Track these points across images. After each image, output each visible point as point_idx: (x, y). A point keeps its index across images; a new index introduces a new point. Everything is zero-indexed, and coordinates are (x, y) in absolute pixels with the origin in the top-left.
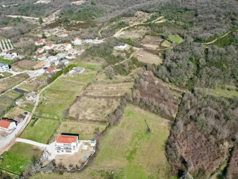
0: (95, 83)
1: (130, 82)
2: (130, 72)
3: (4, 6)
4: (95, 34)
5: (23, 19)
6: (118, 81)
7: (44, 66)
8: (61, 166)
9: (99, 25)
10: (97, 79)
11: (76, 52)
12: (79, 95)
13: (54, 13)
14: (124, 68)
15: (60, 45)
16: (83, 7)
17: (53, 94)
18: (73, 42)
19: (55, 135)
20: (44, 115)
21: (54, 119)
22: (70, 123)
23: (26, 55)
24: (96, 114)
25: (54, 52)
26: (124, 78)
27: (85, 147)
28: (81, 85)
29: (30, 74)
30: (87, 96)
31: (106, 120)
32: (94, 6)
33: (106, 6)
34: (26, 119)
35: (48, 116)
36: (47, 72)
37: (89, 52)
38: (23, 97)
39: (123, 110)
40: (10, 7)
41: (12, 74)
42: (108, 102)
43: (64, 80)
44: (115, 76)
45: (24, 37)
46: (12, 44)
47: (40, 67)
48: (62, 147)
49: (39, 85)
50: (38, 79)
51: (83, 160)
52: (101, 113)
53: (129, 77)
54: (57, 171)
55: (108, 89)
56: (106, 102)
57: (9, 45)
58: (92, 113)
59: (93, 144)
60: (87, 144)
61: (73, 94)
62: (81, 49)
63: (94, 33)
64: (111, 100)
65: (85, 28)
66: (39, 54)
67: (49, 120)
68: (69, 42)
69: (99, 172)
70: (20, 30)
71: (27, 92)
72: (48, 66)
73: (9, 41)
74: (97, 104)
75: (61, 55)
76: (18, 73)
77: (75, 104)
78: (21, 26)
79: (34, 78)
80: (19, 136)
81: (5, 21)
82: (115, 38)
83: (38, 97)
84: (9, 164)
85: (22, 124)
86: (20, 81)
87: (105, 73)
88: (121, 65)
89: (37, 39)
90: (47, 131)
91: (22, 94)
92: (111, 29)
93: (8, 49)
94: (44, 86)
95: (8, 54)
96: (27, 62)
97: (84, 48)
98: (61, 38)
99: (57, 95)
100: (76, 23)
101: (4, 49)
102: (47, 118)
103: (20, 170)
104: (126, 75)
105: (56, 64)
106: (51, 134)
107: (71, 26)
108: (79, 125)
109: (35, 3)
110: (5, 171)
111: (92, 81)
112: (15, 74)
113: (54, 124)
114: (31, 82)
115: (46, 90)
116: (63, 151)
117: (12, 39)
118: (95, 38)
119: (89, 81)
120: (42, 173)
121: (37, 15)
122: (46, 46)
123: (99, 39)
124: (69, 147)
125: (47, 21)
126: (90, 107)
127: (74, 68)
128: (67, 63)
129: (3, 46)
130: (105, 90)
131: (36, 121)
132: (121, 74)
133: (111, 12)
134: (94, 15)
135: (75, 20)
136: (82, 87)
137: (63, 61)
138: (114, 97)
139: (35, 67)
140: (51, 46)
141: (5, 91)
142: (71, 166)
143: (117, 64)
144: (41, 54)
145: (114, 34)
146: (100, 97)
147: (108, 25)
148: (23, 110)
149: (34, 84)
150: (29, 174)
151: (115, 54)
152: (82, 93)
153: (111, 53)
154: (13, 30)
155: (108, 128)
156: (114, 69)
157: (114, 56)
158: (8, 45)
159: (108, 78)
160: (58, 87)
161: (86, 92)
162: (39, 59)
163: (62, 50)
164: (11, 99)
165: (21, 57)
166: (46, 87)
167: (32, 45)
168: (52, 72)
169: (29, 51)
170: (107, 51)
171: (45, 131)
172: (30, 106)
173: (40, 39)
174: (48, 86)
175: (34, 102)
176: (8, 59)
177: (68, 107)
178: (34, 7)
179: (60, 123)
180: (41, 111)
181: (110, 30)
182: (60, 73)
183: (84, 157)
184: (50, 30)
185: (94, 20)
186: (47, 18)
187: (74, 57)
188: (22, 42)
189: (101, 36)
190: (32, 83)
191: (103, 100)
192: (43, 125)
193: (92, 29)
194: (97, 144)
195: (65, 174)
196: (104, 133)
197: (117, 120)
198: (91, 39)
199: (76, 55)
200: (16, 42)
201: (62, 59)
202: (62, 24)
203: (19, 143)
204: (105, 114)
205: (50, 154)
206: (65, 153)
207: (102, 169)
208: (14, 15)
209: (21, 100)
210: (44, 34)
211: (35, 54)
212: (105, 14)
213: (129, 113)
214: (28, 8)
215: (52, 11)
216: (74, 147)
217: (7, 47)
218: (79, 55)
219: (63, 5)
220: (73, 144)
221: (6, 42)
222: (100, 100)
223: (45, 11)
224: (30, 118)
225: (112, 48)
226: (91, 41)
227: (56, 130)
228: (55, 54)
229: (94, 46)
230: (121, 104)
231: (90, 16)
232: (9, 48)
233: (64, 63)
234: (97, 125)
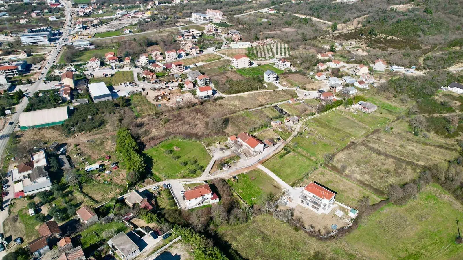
0: (386, 132)
1: (451, 150)
2: (456, 134)
3: (293, 2)
4: (414, 60)
5: (312, 21)
6: (427, 141)
7: (320, 88)
8: (299, 220)
9: (425, 48)
10: (392, 129)
11: (372, 80)
12: (355, 142)
13: (358, 19)
14: (448, 125)
15: (352, 65)
16: (406, 15)
17: (320, 128)
18: (372, 65)
19: (305, 179)
20: (299, 150)
21: (310, 159)
22: (330, 173)
23: (301, 68)
24: (372, 177)
25: (340, 74)
26: (440, 140)
27: (340, 214)
28: (364, 128)
29: (300, 93)
30: (367, 146)
31: (386, 191)
32: (429, 16)
33: (451, 19)
34: (276, 146)
35: (304, 152)
36: (322, 97)
37: (393, 85)
38: (282, 119)
39: (419, 188)
40: (300, 3)
41: (277, 88)
42: (398, 166)
43: (340, 113)
44: (426, 133)
45: (305, 44)
46: (288, 51)
47: (314, 88)
48: (308, 198)
49: (305, 110)
50: (308, 102)
51: (330, 228)
52: (381, 178)
53: (453, 142)
54: (292, 224)
55: (404, 148)
56: (394, 165)
57: (285, 51)
58: (366, 173)
59: (353, 215)
60: (343, 210)
61: (348, 137)
62: (380, 78)
63: (412, 58)
64: (404, 166)
65: (399, 49)
66: (318, 71)
67: (304, 158)
68: (366, 63)
69: (346, 254)
70: (303, 34)
71: (289, 115)
72: (326, 89)
73: (286, 46)
74: (379, 164)
75: (347, 80)
76: (285, 88)
77: (346, 151)
78: (307, 30)
79: (302, 99)
80: (263, 162)
81: (289, 20)
82: (448, 73)
83: (299, 125)
84: (243, 189)
85: (271, 151)
86: (284, 99)
87: (408, 122)
88: (445, 118)
89: (321, 50)
90: (297, 170)
91: (281, 114)
92: (446, 57)
93: (281, 55)
94: (311, 114)
95: (280, 63)
96: (299, 77)
97: (386, 78)
98: (357, 56)
99: (325, 131)
100: (385, 39)
101: (277, 54)
102: (302, 155)
103: (251, 201)
104: (447, 137)
105: (338, 90)
106: (301, 177)
107: (376, 42)
108: (342, 181)
109: (333, 2)
110: (235, 194)
111: (383, 129)
112: (281, 88)
113: (308, 166)
114: (296, 104)
115: (313, 119)
116: (308, 204)
117: (291, 44)
118: (410, 67)
119: (379, 126)
120: (274, 216)
121: (331, 18)
122: (331, 63)
123: (417, 69)
124: (318, 201)
125: (342, 28)
126: (366, 163)
127: (361, 102)
128: (353, 92)
129: (277, 50)
130: (399, 148)
131: (287, 153)
132: (437, 133)
133: (458, 29)
134: (422, 30)
135: (385, 33)
136: (363, 132)
137: (349, 88)
138: (411, 164)
139: (308, 86)
140: (338, 63)
141: (264, 105)
142: (312, 226)
143: (435, 115)
144: (322, 71)
145: (449, 66)
146: (387, 156)
147: (442, 49)
148: (276, 134)
149: (301, 107)
150: (260, 211)
151: (438, 98)
152: (360, 140)
153: (430, 96)
154: (295, 34)
155: (383, 204)
156: (428, 121)
157: (435, 101)
158: (283, 50)
159: (411, 132)
160: (329, 121)
161: (368, 141)
162: (316, 77)
163: (352, 73)
164: (268, 117)
165: (294, 69)
166: (314, 116)
167: (314, 56)
168: (328, 99)
169: (307, 64)
170: (425, 91)
171: (294, 170)
172: (286, 132)
173: (326, 51)
174: (317, 116)
175: (293, 129)
176: (279, 68)
177: (335, 151)
178: (330, 8)
179: (317, 168)
180: (298, 144)
181: (443, 59)
182: (338, 103)
183: (334, 226)
184: (343, 42)
185: (419, 39)
186: (343, 25)
187: (366, 87)
188: (301, 51)
189: (422, 65)
190: (298, 105)
191: (391, 161)
192: (294, 162)
193: (411, 51)
194: (359, 217)
195: (301, 232)
196: (375, 207)
197: (404, 198)
198: (403, 66)
199: (371, 85)
200: (293, 49)
201: (347, 85)
202: (364, 37)
203: (259, 171)
204: (387, 182)
205: (291, 200)
206: (310, 207)
207: (354, 253)
208: (302, 14)
209: (278, 121)
210: (333, 46)
211: (313, 70)
212: (443, 30)
213: (429, 197)
214: (322, 7)
215: (355, 15)
216: (325, 205)
217: (281, 53)
218: (375, 85)
219: (374, 9)
220: (325, 201)
221: (283, 47)
222: (385, 159)
223: (344, 15)
224: (282, 147)
225: (437, 87)
226: (401, 69)
227: (308, 174)
228: (340, 77)
229: (405, 78)
230: (420, 178)
231: (414, 31)
232: (283, 55)
233: (348, 91)
234: (368, 192)
